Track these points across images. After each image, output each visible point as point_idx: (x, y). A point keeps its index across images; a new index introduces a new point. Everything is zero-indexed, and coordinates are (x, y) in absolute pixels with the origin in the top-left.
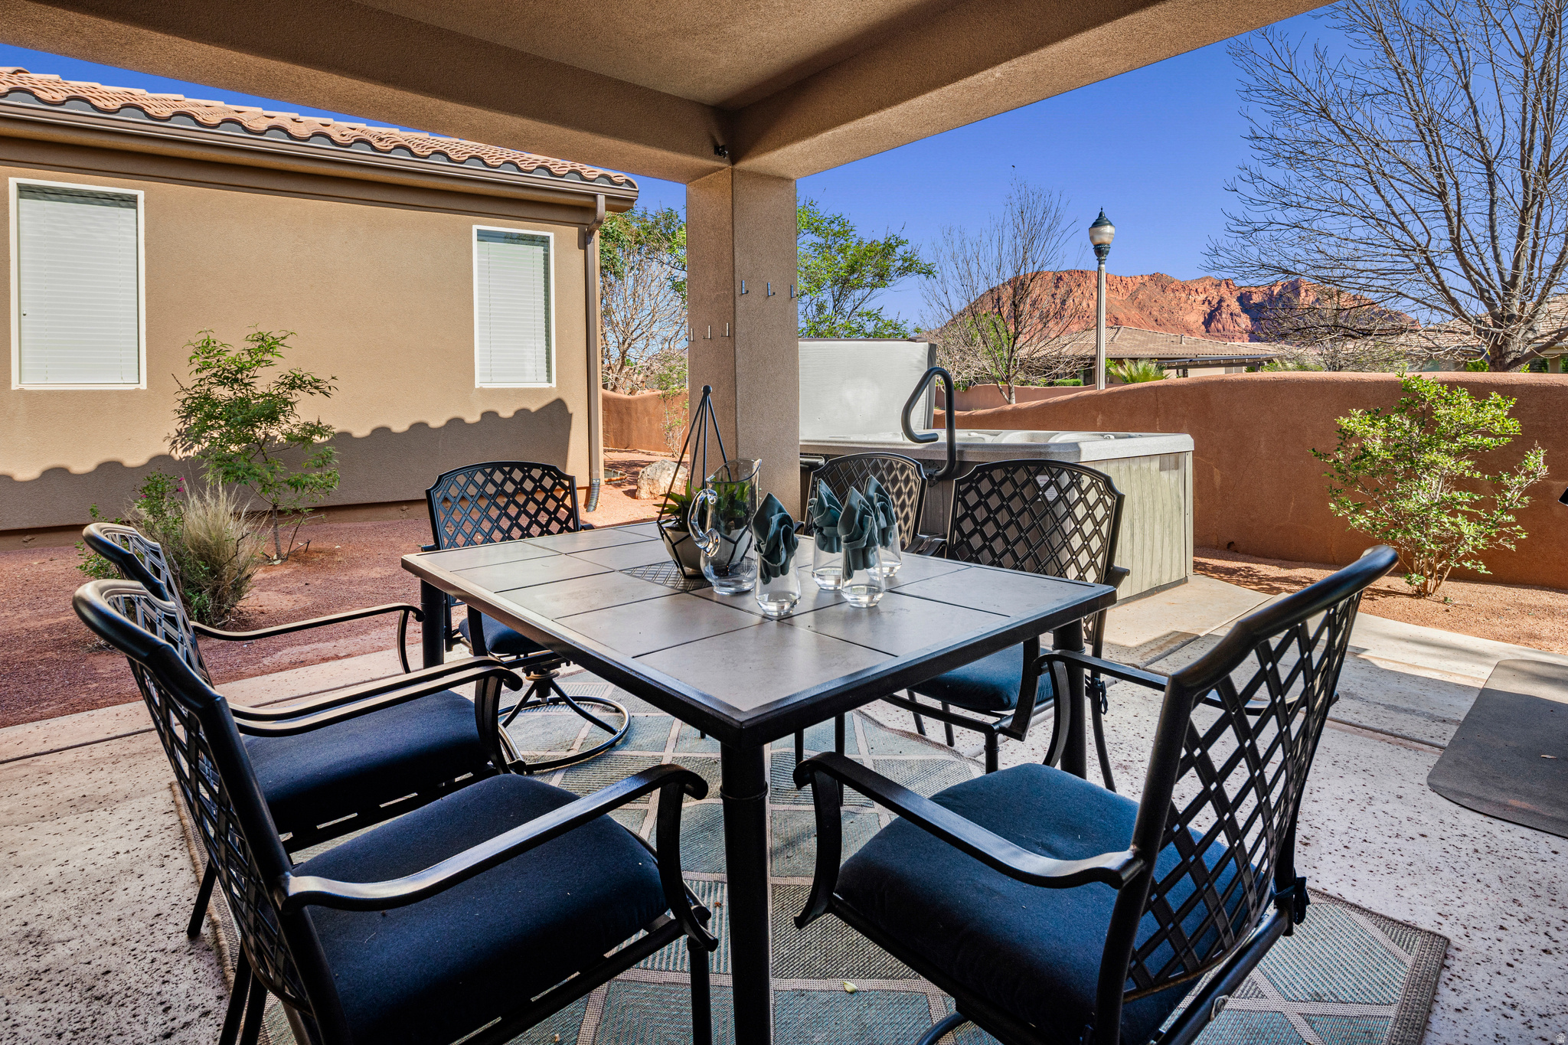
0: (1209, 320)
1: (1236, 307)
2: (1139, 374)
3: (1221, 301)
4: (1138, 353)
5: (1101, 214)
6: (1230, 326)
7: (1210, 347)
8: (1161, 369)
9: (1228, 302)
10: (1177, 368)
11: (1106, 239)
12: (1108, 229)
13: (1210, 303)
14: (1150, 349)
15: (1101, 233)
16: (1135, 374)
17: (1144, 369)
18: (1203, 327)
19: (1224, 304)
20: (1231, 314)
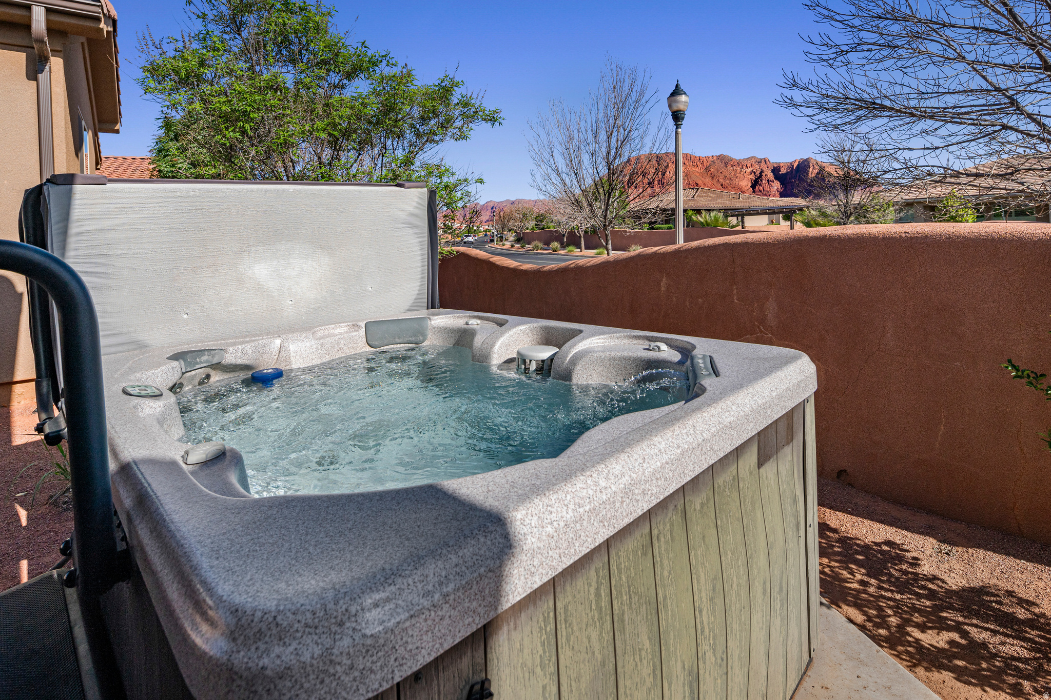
0: (755, 184)
1: (771, 176)
2: (711, 220)
3: (762, 172)
4: (711, 206)
5: (677, 86)
6: (767, 188)
7: (758, 202)
8: (726, 216)
9: (766, 173)
10: (737, 216)
11: (681, 107)
12: (683, 98)
13: (755, 173)
14: (719, 203)
15: (677, 102)
16: (709, 221)
17: (715, 217)
18: (751, 189)
19: (764, 174)
20: (768, 181)
